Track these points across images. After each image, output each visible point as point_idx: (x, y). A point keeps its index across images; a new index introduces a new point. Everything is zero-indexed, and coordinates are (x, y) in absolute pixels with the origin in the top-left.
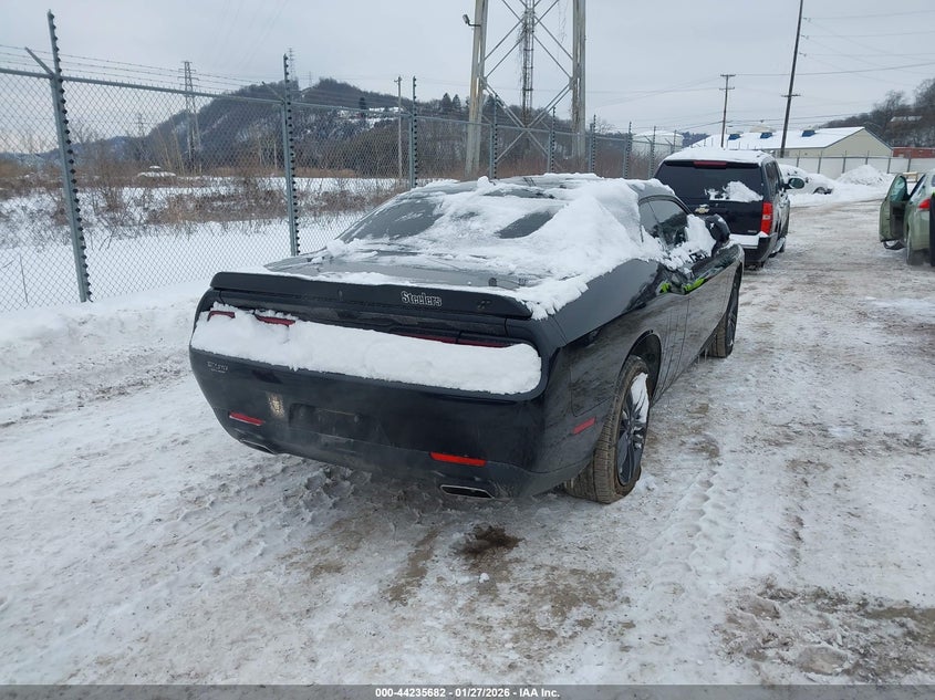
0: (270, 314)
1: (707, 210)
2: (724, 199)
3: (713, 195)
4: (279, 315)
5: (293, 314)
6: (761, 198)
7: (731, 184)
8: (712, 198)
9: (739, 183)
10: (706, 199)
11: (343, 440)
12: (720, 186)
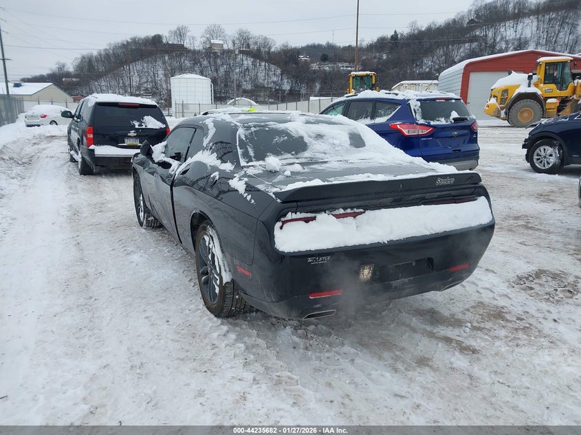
0: (341, 211)
1: (135, 134)
2: (144, 127)
3: (137, 124)
4: (349, 211)
5: (358, 207)
6: (164, 126)
7: (145, 117)
8: (137, 127)
9: (150, 117)
10: (133, 127)
11: (406, 280)
12: (140, 119)
